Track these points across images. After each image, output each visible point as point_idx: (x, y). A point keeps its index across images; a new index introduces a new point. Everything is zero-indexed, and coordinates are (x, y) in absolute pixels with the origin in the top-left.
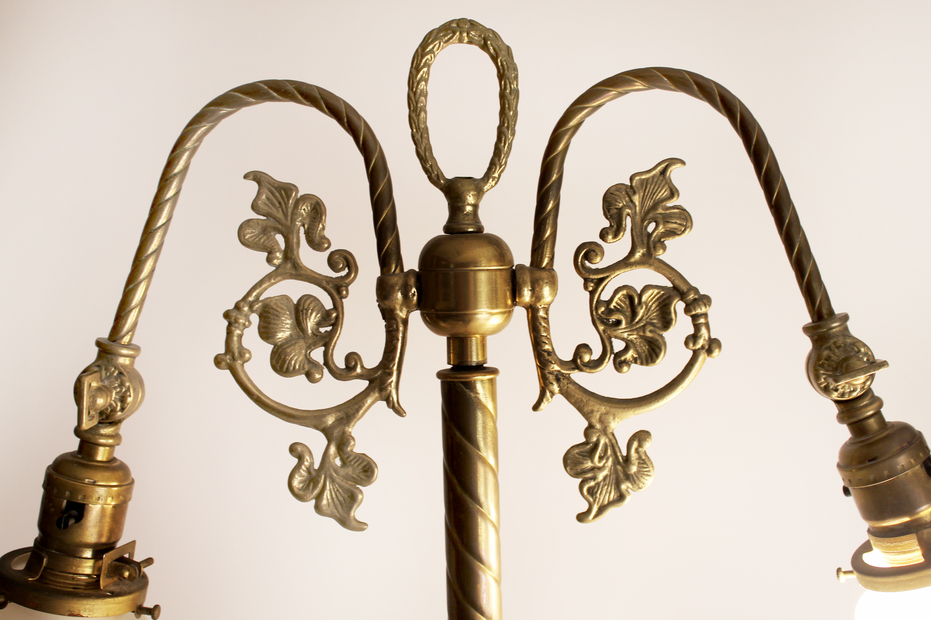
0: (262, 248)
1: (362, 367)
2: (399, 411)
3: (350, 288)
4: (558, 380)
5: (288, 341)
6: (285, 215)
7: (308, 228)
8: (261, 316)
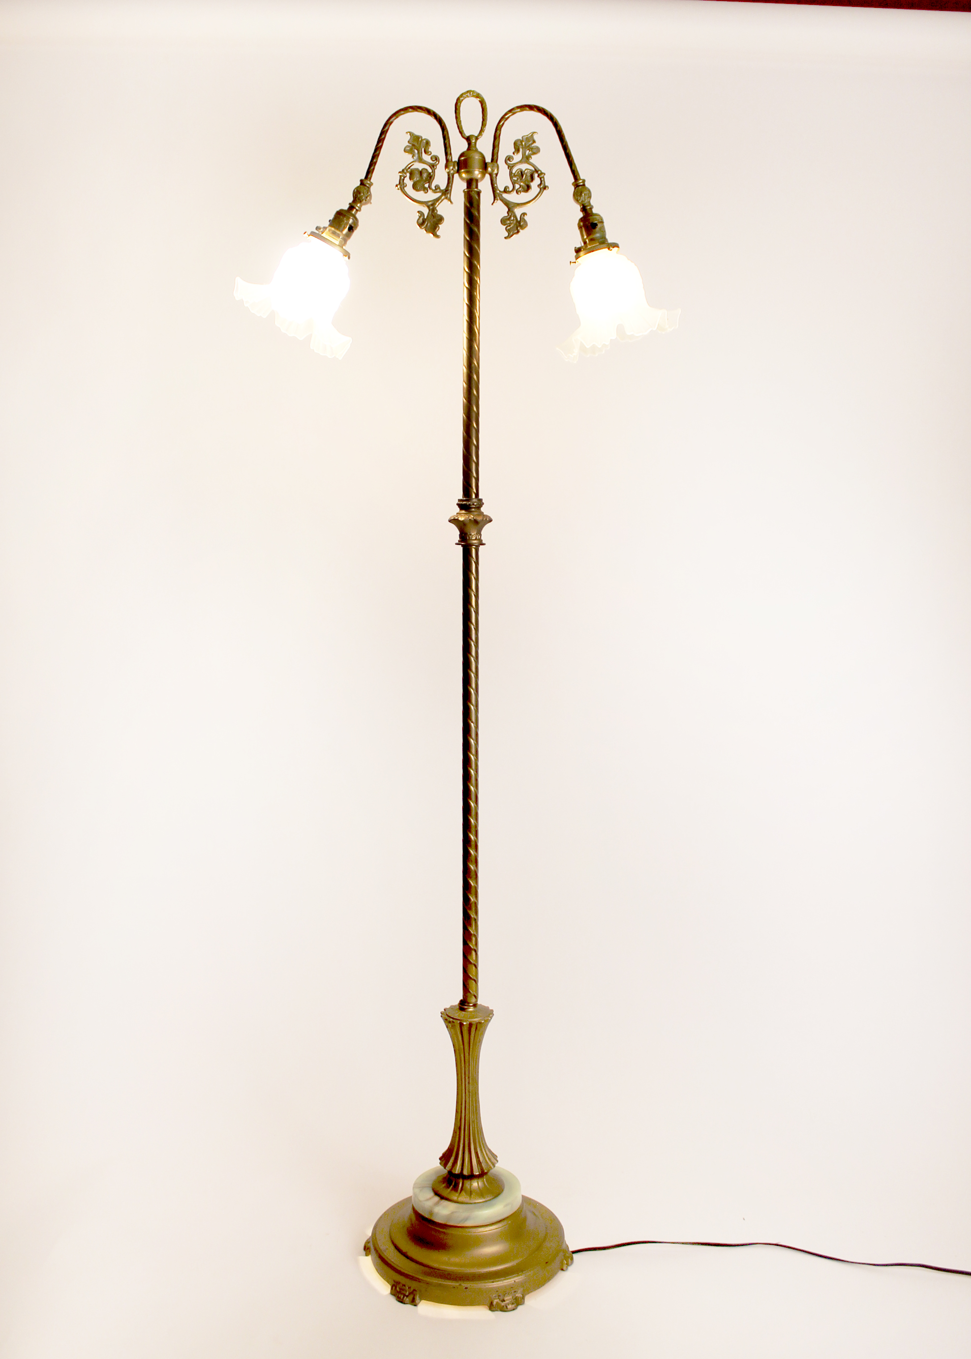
0: (411, 153)
3: (437, 166)
4: (499, 196)
6: (418, 143)
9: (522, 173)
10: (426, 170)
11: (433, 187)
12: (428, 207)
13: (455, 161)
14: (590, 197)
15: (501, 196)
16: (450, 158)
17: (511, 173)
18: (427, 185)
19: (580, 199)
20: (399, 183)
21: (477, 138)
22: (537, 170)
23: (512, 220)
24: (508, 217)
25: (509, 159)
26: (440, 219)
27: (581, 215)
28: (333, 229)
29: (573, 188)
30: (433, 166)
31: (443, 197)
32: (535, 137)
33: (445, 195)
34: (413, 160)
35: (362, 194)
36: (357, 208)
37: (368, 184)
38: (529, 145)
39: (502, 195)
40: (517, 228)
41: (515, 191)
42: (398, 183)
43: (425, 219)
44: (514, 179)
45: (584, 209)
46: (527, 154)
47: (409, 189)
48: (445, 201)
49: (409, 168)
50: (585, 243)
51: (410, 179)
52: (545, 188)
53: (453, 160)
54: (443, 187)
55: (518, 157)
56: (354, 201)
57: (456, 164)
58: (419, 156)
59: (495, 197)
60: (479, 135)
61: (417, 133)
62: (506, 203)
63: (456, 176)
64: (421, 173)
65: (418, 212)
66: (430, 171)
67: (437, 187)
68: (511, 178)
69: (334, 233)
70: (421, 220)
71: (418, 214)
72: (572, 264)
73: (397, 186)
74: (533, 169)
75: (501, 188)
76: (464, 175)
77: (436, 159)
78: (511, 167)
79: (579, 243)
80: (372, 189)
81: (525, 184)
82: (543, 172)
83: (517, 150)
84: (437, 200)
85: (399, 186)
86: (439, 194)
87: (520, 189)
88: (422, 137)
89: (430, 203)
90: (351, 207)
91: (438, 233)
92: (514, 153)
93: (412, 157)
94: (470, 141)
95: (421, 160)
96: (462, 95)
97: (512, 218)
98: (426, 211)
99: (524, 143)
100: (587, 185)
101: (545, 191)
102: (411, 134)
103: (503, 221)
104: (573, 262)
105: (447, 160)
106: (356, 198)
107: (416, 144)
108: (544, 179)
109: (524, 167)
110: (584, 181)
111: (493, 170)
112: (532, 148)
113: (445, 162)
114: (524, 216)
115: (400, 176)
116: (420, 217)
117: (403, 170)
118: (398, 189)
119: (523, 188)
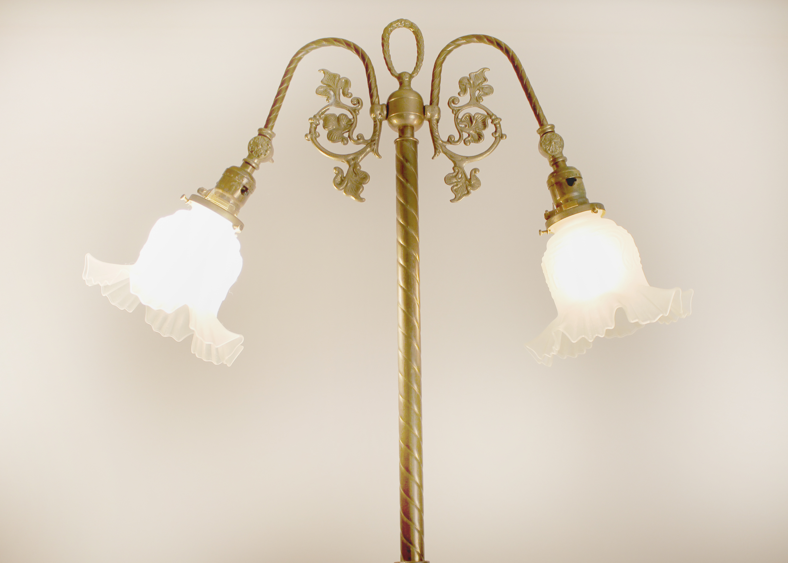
9: (471, 119)
10: (346, 116)
11: (355, 137)
12: (348, 162)
13: (383, 104)
14: (562, 147)
15: (443, 148)
16: (377, 100)
17: (456, 118)
18: (346, 135)
19: (549, 149)
20: (310, 132)
21: (411, 76)
22: (491, 114)
23: (459, 179)
24: (455, 174)
25: (453, 102)
26: (365, 177)
27: (551, 170)
28: (220, 191)
29: (538, 136)
30: (354, 111)
31: (369, 149)
32: (487, 74)
33: (371, 146)
34: (329, 104)
35: (260, 147)
36: (254, 165)
37: (268, 133)
38: (479, 85)
39: (445, 147)
40: (467, 188)
41: (463, 141)
42: (308, 132)
43: (344, 177)
44: (460, 125)
45: (555, 163)
46: (476, 95)
47: (323, 140)
48: (371, 154)
49: (323, 113)
50: (558, 205)
51: (324, 127)
52: (502, 136)
53: (381, 103)
54: (368, 136)
55: (465, 99)
56: (249, 156)
58: (336, 98)
59: (435, 148)
60: (413, 73)
61: (333, 71)
62: (451, 156)
63: (385, 123)
64: (338, 119)
65: (335, 168)
66: (350, 116)
67: (360, 137)
68: (457, 124)
69: (222, 196)
70: (339, 180)
71: (335, 171)
72: (542, 233)
73: (306, 135)
74: (486, 114)
75: (443, 136)
76: (395, 121)
77: (359, 102)
78: (456, 112)
79: (550, 206)
80: (274, 141)
81: (476, 132)
82: (498, 117)
83: (463, 90)
85: (309, 137)
86: (363, 146)
87: (469, 138)
88: (339, 76)
89: (351, 157)
90: (246, 163)
91: (362, 195)
92: (459, 94)
93: (327, 100)
94: (402, 79)
95: (338, 104)
96: (391, 25)
97: (460, 176)
98: (345, 167)
99: (472, 82)
100: (557, 131)
101: (502, 141)
102: (325, 72)
103: (447, 180)
104: (543, 232)
105: (372, 103)
106: (252, 152)
107: (331, 84)
108: (500, 126)
109: (473, 111)
110: (553, 127)
111: (432, 116)
112: (482, 88)
113: (370, 105)
114: (475, 172)
115: (311, 124)
116: (337, 175)
117: (315, 116)
118: (309, 140)
119: (472, 137)
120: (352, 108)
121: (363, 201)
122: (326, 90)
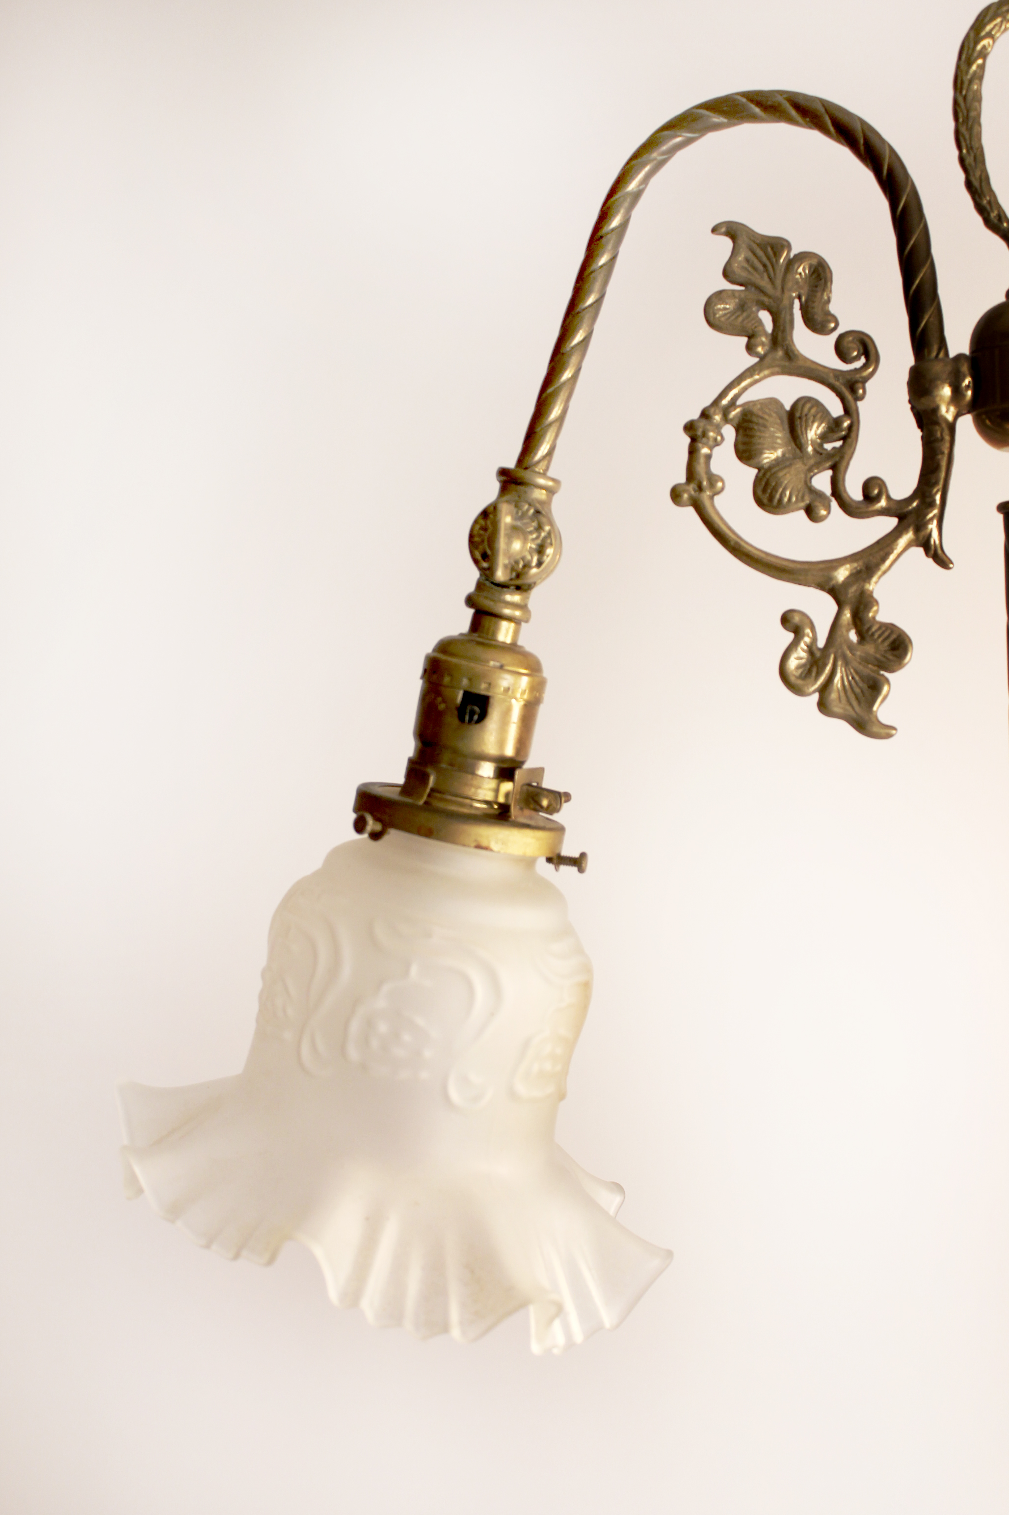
1: (889, 498)
2: (941, 560)
5: (778, 463)
7: (806, 301)
8: (737, 430)
11: (854, 491)
12: (834, 592)
13: (960, 357)
31: (903, 541)
53: (952, 354)
57: (965, 368)
61: (765, 227)
84: (883, 547)
120: (838, 373)
121: (889, 736)
122: (742, 307)
